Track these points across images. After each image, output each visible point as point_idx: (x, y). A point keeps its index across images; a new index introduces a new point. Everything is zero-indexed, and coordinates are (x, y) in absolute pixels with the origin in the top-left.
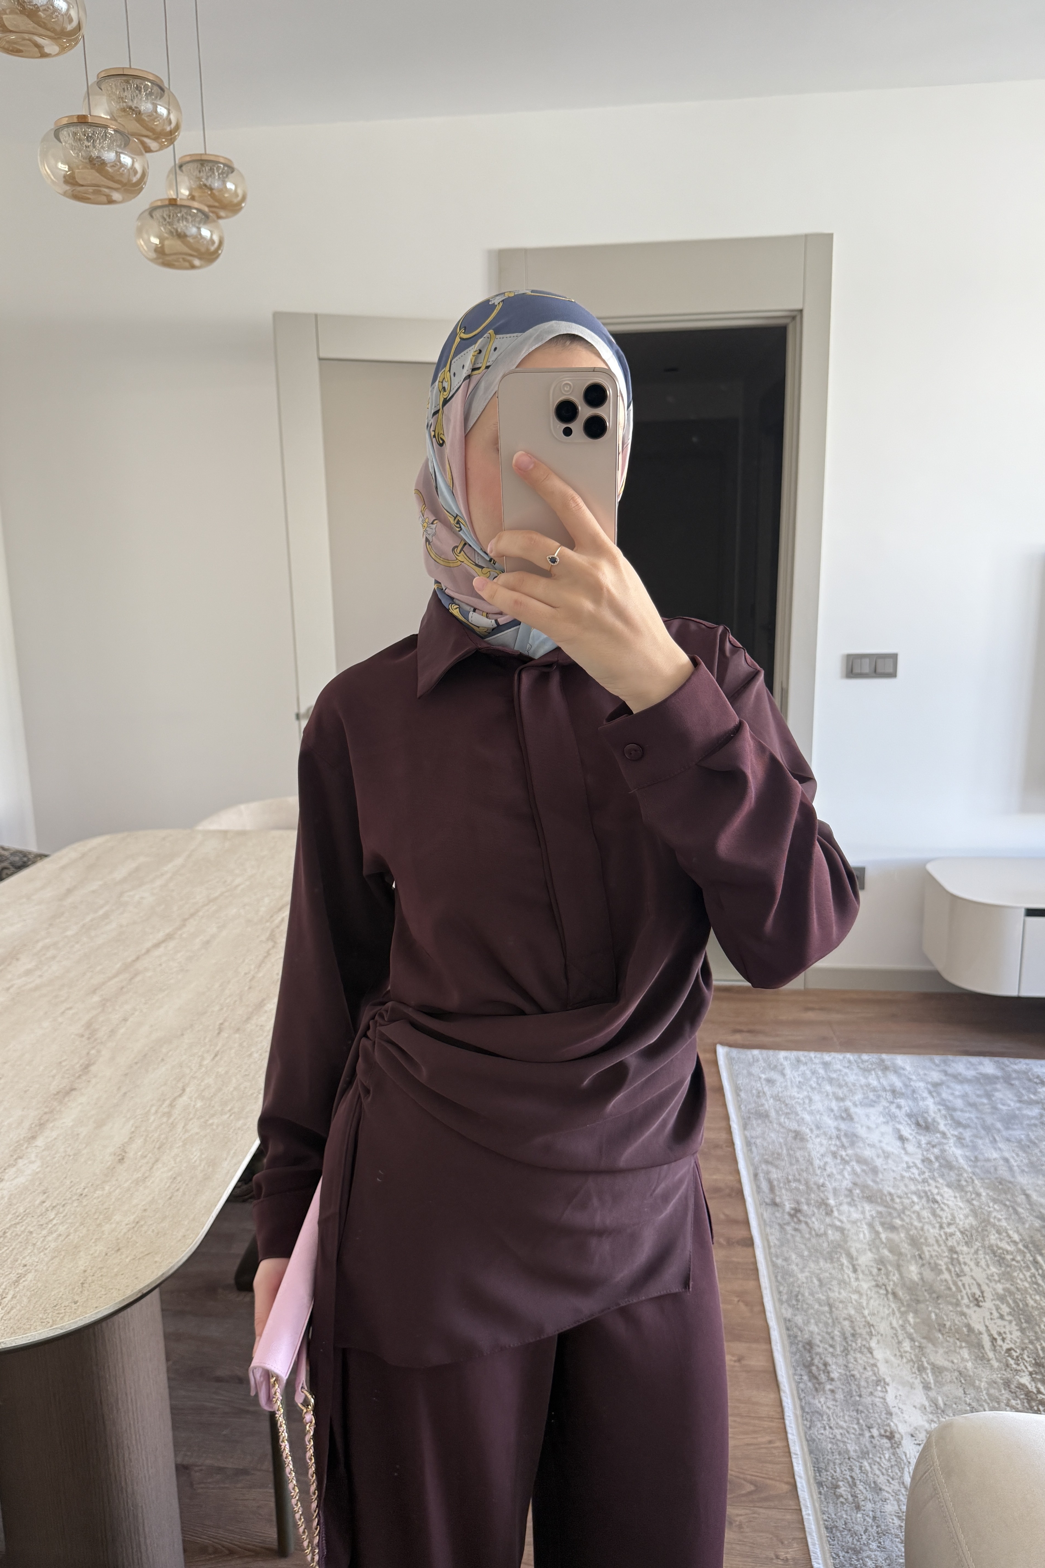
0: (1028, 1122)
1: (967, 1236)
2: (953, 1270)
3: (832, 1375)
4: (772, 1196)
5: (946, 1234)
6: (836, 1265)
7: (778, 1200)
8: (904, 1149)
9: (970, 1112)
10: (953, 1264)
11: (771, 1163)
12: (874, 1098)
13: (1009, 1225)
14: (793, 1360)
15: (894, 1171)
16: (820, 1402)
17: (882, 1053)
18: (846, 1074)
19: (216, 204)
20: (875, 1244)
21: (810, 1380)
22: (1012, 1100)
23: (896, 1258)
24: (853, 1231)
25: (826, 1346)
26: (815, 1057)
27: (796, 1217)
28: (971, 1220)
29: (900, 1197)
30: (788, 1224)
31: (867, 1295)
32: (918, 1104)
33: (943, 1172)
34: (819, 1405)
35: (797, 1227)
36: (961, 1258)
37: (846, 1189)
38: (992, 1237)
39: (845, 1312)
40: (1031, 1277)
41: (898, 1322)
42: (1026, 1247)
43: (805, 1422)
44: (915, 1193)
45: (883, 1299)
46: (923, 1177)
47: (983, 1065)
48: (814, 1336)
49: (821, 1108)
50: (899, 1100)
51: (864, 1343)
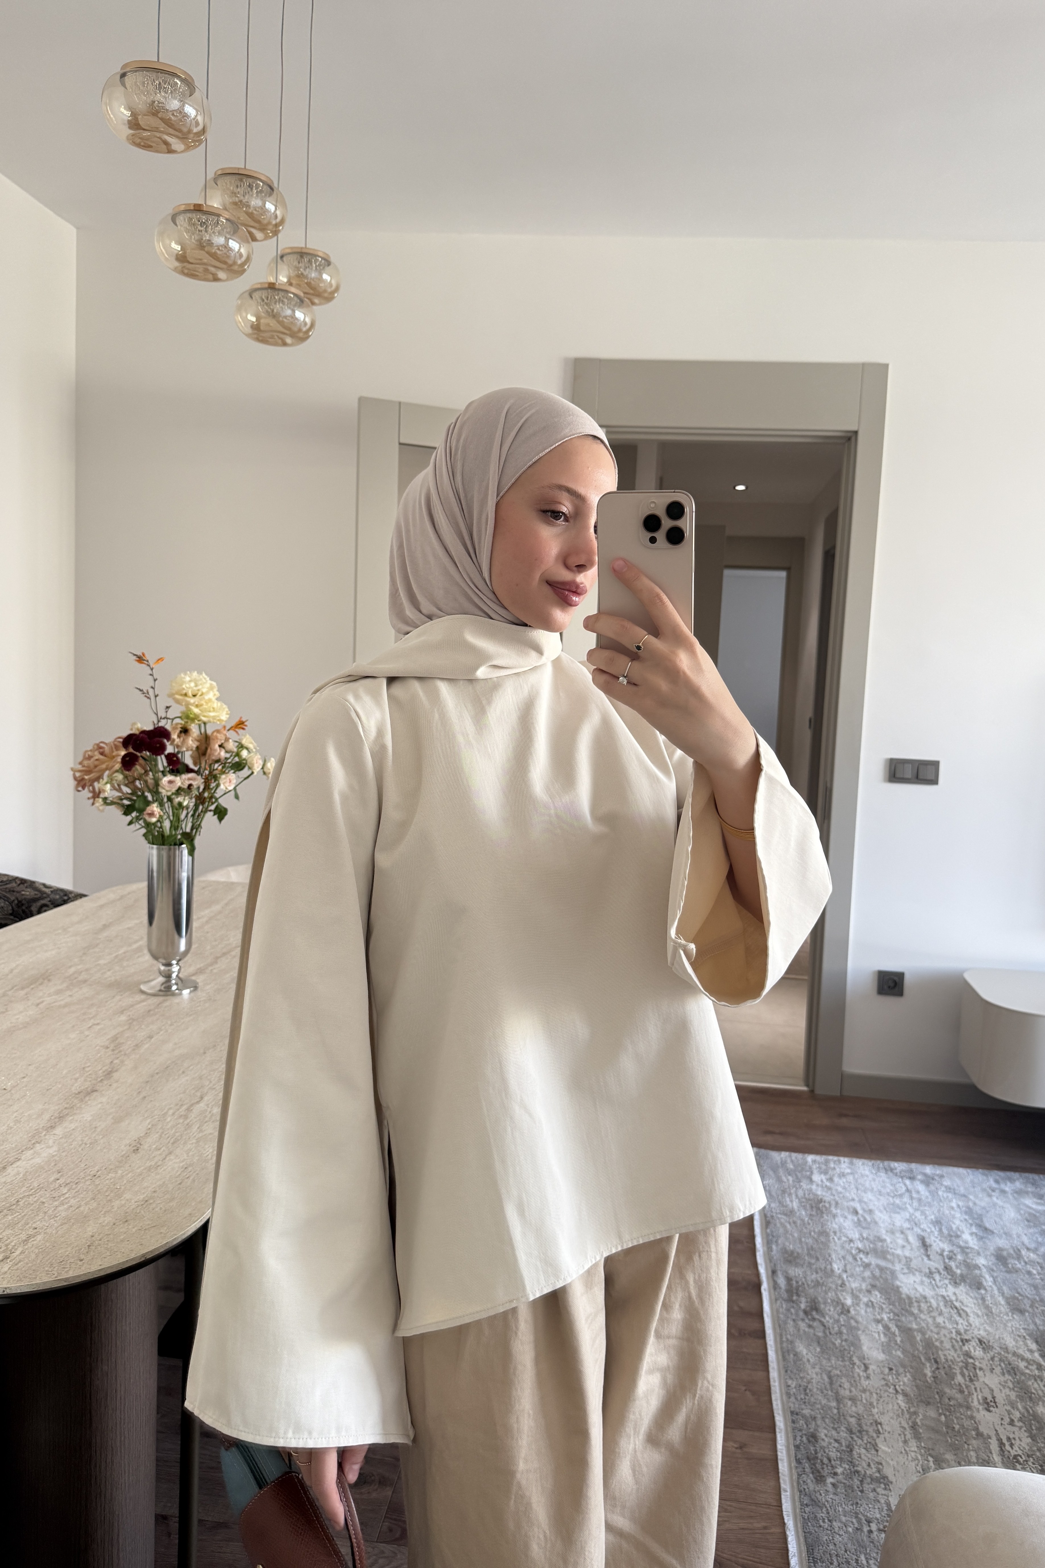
1: (984, 1342)
2: (967, 1374)
3: (835, 1469)
4: (788, 1292)
5: (962, 1339)
6: (847, 1363)
7: (794, 1297)
10: (967, 1369)
11: (791, 1262)
12: (900, 1205)
14: (796, 1453)
16: (820, 1494)
17: (910, 1162)
18: (873, 1180)
19: (311, 292)
20: (888, 1345)
21: (812, 1473)
23: (910, 1359)
24: (867, 1331)
26: (844, 1162)
27: (811, 1314)
28: (990, 1327)
30: (802, 1320)
31: (877, 1393)
32: (943, 1211)
34: (819, 1497)
35: (811, 1324)
36: (977, 1363)
37: (865, 1290)
39: (853, 1409)
41: (906, 1422)
43: (804, 1514)
44: (934, 1298)
45: (894, 1398)
46: (943, 1282)
47: (1012, 1180)
50: (924, 1206)
51: (869, 1440)
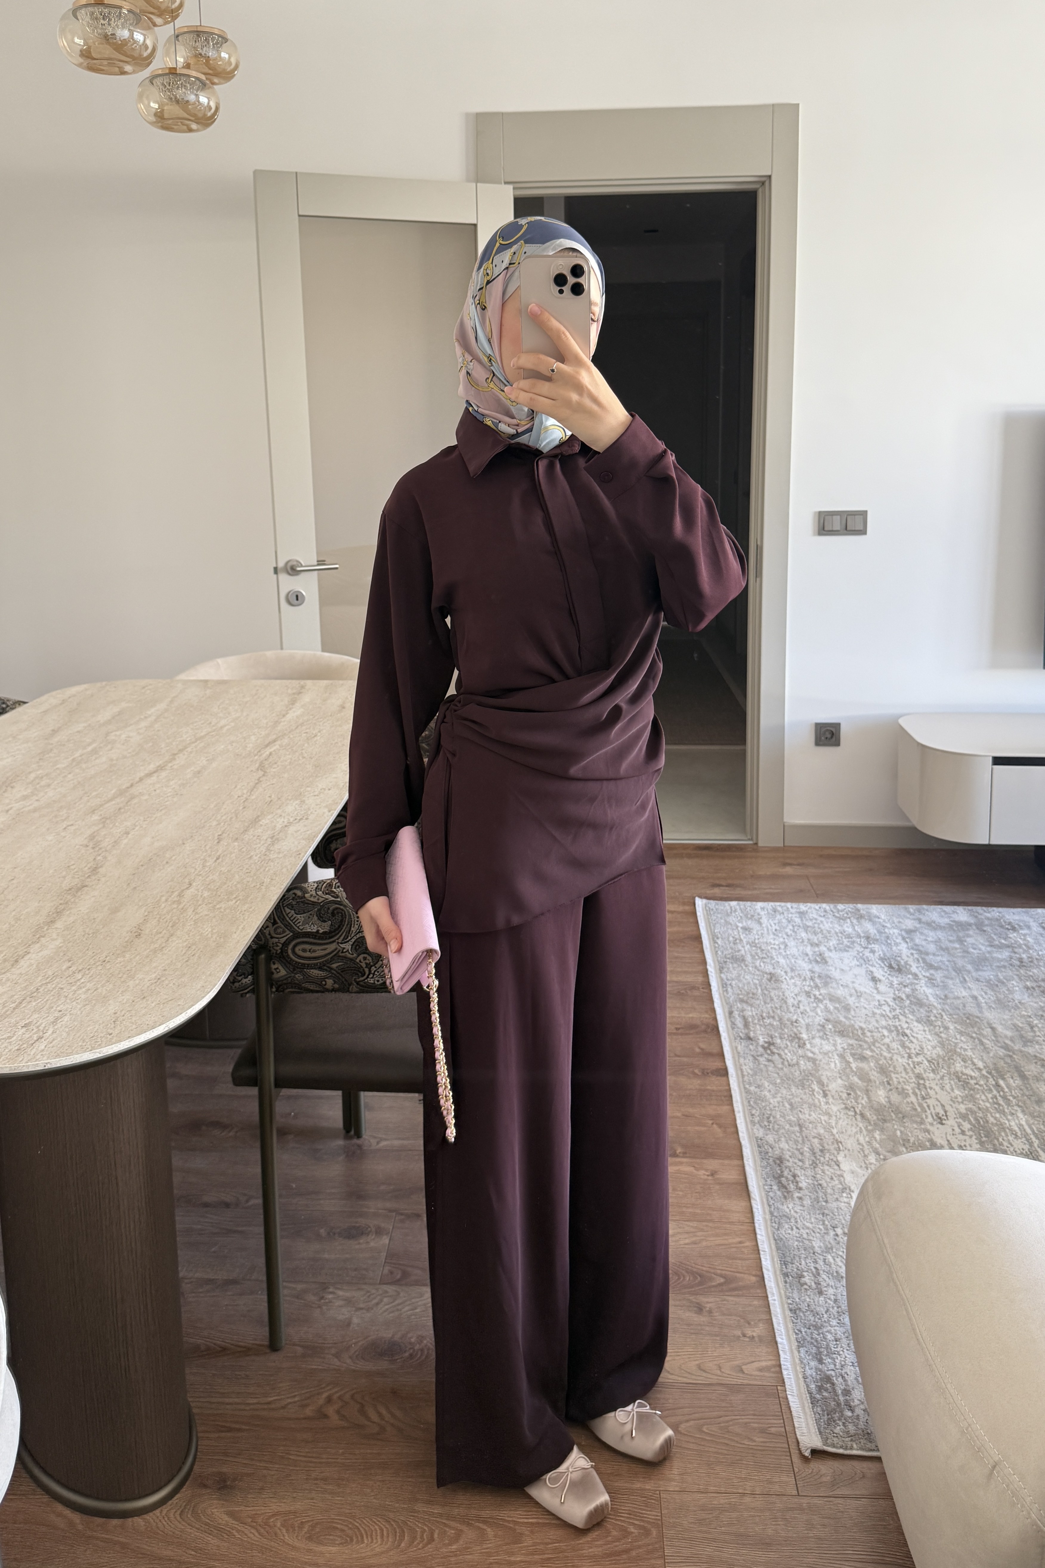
0: (998, 964)
1: (933, 1063)
2: (919, 1093)
3: (800, 1185)
4: (746, 1031)
5: (913, 1062)
6: (807, 1091)
7: (752, 1034)
8: (877, 989)
9: (942, 956)
10: (919, 1089)
11: (746, 1002)
12: (848, 944)
13: (974, 1054)
14: (764, 1172)
15: (865, 1008)
16: (788, 1208)
17: (857, 904)
18: (822, 922)
20: (846, 1071)
21: (779, 1190)
22: (983, 945)
23: (865, 1084)
24: (823, 1061)
25: (797, 1161)
26: (792, 907)
27: (770, 1049)
28: (939, 1050)
29: (871, 1032)
30: (762, 1055)
31: (836, 1116)
32: (891, 948)
33: (913, 1009)
34: (787, 1210)
35: (770, 1058)
36: (927, 1084)
37: (819, 1025)
38: (958, 1065)
39: (815, 1131)
40: (992, 1098)
41: (865, 1139)
42: (990, 1073)
43: (774, 1224)
44: (886, 1028)
45: (851, 1119)
46: (894, 1014)
47: (957, 913)
48: (784, 1152)
49: (797, 954)
50: (873, 946)
51: (832, 1157)
